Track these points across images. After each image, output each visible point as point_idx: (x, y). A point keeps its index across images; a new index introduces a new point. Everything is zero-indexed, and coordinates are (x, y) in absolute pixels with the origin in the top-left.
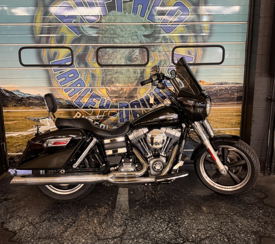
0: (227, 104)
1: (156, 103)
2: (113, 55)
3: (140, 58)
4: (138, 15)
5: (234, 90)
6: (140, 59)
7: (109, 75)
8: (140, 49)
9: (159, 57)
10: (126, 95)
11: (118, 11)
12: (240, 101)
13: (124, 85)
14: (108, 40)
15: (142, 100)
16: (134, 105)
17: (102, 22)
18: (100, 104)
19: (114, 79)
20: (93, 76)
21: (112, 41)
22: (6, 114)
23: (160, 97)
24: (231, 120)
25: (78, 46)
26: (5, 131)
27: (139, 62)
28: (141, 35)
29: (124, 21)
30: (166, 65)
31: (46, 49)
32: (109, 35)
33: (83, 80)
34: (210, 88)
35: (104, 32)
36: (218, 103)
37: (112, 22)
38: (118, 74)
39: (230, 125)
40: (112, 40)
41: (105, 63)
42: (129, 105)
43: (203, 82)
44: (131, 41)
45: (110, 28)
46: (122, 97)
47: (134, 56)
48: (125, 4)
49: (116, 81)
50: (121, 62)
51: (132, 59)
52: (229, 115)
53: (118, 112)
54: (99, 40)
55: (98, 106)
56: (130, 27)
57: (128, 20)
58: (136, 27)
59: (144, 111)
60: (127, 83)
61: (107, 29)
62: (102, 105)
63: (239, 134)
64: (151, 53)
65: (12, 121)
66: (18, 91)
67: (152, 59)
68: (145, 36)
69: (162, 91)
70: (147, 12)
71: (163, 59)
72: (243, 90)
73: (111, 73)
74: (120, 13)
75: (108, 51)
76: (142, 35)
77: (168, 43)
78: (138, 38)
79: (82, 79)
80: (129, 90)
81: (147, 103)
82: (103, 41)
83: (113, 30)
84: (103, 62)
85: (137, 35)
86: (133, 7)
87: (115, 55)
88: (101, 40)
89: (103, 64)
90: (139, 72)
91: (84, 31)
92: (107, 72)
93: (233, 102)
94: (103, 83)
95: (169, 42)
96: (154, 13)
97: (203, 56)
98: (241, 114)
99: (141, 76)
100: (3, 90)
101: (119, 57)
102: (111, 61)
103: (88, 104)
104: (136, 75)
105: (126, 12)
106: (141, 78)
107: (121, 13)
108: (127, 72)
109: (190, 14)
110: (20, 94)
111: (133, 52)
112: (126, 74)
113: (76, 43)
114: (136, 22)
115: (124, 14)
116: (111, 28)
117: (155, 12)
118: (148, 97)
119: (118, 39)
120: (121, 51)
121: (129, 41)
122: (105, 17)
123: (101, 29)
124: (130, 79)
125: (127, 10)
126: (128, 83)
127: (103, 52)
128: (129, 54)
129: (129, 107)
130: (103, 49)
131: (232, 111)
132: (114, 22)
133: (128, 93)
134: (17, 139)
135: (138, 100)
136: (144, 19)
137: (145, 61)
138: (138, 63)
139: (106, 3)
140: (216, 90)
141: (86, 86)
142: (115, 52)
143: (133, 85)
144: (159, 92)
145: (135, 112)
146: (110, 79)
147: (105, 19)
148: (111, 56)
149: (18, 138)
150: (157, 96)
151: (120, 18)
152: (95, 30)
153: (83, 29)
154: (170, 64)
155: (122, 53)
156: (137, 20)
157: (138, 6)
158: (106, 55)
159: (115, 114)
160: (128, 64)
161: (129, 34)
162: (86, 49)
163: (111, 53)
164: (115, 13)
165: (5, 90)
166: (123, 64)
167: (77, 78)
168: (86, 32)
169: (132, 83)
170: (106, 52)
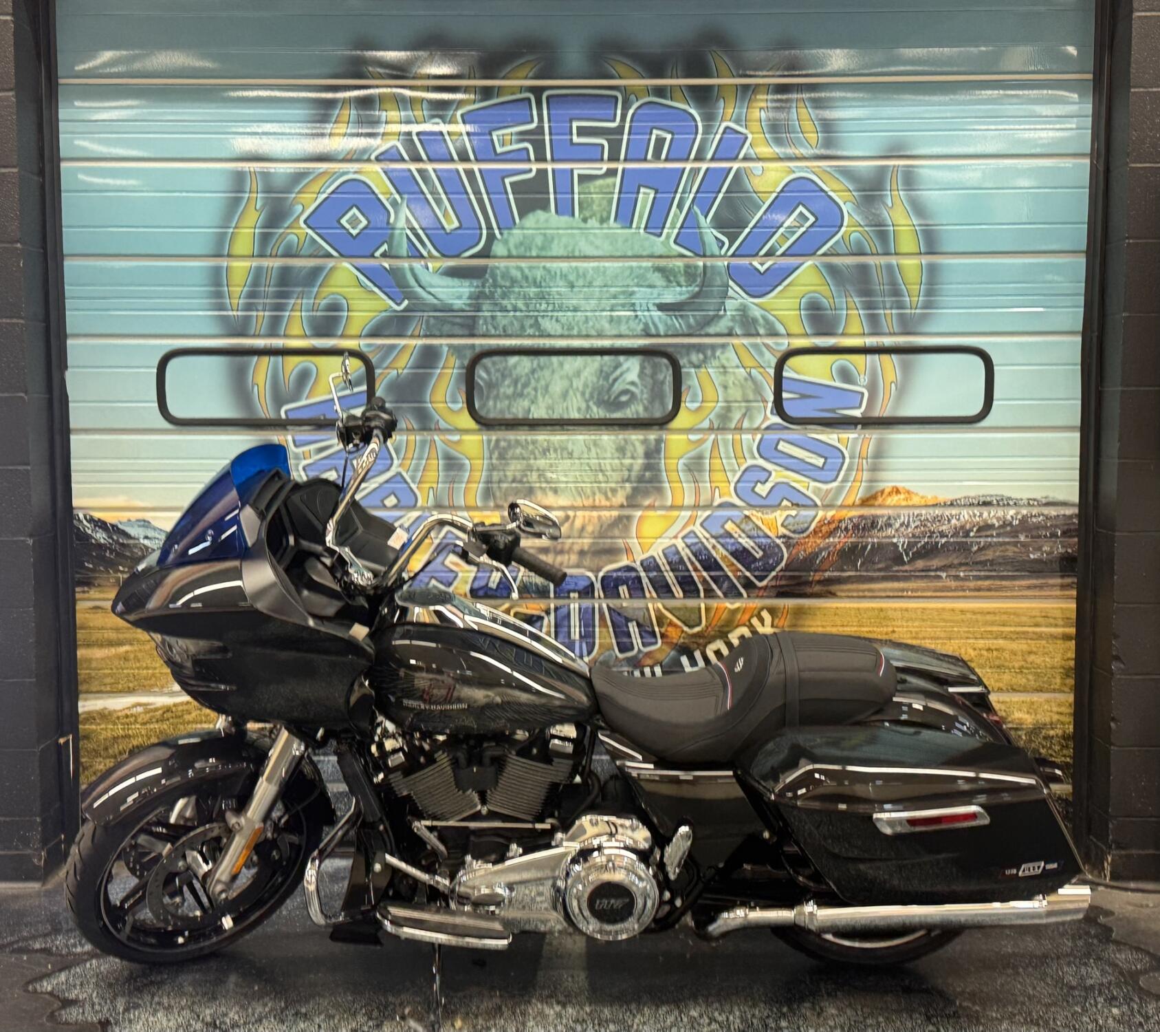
0: (1012, 589)
1: (708, 579)
2: (533, 381)
3: (642, 392)
4: (638, 228)
5: (1038, 528)
6: (645, 396)
7: (514, 461)
8: (644, 361)
9: (720, 390)
10: (586, 542)
11: (557, 212)
12: (1068, 576)
13: (575, 500)
14: (515, 322)
15: (650, 566)
16: (616, 587)
17: (492, 254)
18: (475, 578)
19: (534, 476)
20: (452, 464)
21: (531, 326)
22: (87, 615)
23: (725, 553)
24: (1032, 658)
25: (393, 347)
26: (80, 688)
27: (641, 409)
28: (651, 307)
29: (580, 251)
30: (751, 419)
31: (265, 359)
32: (520, 304)
33: (409, 480)
34: (938, 519)
35: (499, 290)
36: (972, 584)
37: (534, 253)
38: (553, 455)
39: (1031, 677)
40: (532, 321)
41: (502, 411)
42: (598, 586)
43: (908, 492)
44: (607, 326)
45: (526, 278)
46: (570, 551)
47: (618, 387)
48: (585, 185)
49: (544, 485)
50: (567, 408)
51: (613, 397)
52: (1024, 633)
53: (548, 612)
54: (481, 322)
55: (468, 588)
56: (604, 272)
57: (597, 247)
58: (627, 273)
59: (657, 611)
60: (589, 491)
61: (514, 281)
62: (482, 583)
63: (1071, 719)
64: (688, 374)
65: (111, 644)
66: (145, 524)
67: (695, 395)
68: (662, 307)
69: (733, 526)
70: (676, 218)
71: (739, 399)
72: (1075, 530)
73: (525, 455)
74: (565, 219)
75: (515, 366)
76: (654, 304)
77: (758, 335)
78: (636, 316)
79: (404, 474)
80: (596, 520)
81: (670, 577)
82: (495, 328)
83: (536, 284)
84: (493, 408)
85: (633, 305)
86: (616, 196)
87: (543, 383)
88: (486, 323)
89: (492, 415)
90: (640, 450)
91: (420, 286)
92: (509, 446)
93: (1037, 578)
94: (488, 493)
95: (762, 331)
96: (702, 218)
97: (902, 390)
98: (1073, 630)
99: (647, 467)
100: (81, 516)
101: (557, 387)
102: (526, 403)
103: (426, 580)
104: (627, 462)
105: (591, 217)
106: (647, 474)
107: (571, 219)
108: (593, 449)
109: (845, 223)
110: (151, 533)
111: (616, 368)
112: (586, 456)
113: (387, 333)
114: (630, 253)
115: (583, 225)
116: (530, 279)
117: (706, 217)
118: (678, 552)
119: (557, 321)
120: (567, 367)
121: (598, 326)
122: (505, 236)
123: (491, 281)
124: (601, 477)
125: (595, 207)
126: (594, 494)
127: (493, 370)
128: (599, 379)
129: (596, 594)
130: (496, 359)
131: (1035, 617)
132: (543, 254)
133: (593, 532)
134: (128, 720)
135: (633, 565)
136: (662, 243)
137: (663, 404)
138: (637, 412)
139: (511, 184)
140: (962, 527)
141: (419, 504)
142: (542, 368)
143: (614, 499)
144: (722, 531)
145: (619, 614)
146: (519, 478)
147: (506, 242)
148: (525, 385)
149: (132, 720)
150: (714, 547)
151: (564, 240)
152: (466, 283)
153: (417, 281)
154: (766, 418)
155: (571, 374)
156: (632, 249)
157: (638, 192)
158: (507, 383)
159: (536, 621)
160: (593, 416)
161: (600, 299)
162: (429, 357)
163: (527, 375)
164: (547, 221)
165: (91, 520)
166: (575, 415)
167: (388, 469)
168: (429, 293)
169: (610, 494)
170: (505, 368)
